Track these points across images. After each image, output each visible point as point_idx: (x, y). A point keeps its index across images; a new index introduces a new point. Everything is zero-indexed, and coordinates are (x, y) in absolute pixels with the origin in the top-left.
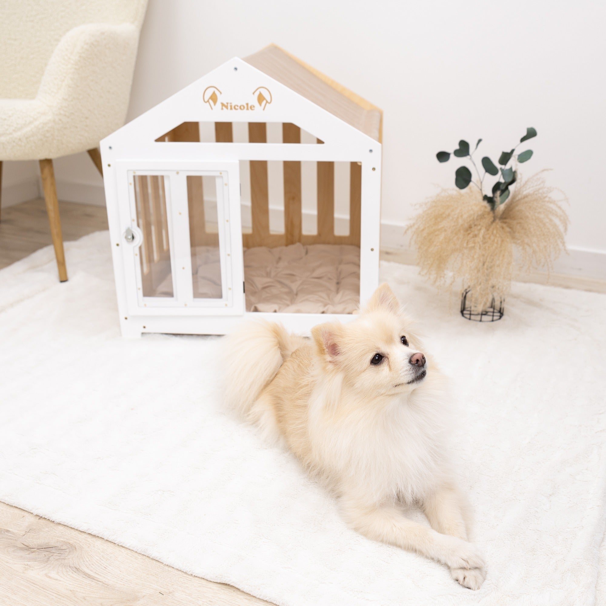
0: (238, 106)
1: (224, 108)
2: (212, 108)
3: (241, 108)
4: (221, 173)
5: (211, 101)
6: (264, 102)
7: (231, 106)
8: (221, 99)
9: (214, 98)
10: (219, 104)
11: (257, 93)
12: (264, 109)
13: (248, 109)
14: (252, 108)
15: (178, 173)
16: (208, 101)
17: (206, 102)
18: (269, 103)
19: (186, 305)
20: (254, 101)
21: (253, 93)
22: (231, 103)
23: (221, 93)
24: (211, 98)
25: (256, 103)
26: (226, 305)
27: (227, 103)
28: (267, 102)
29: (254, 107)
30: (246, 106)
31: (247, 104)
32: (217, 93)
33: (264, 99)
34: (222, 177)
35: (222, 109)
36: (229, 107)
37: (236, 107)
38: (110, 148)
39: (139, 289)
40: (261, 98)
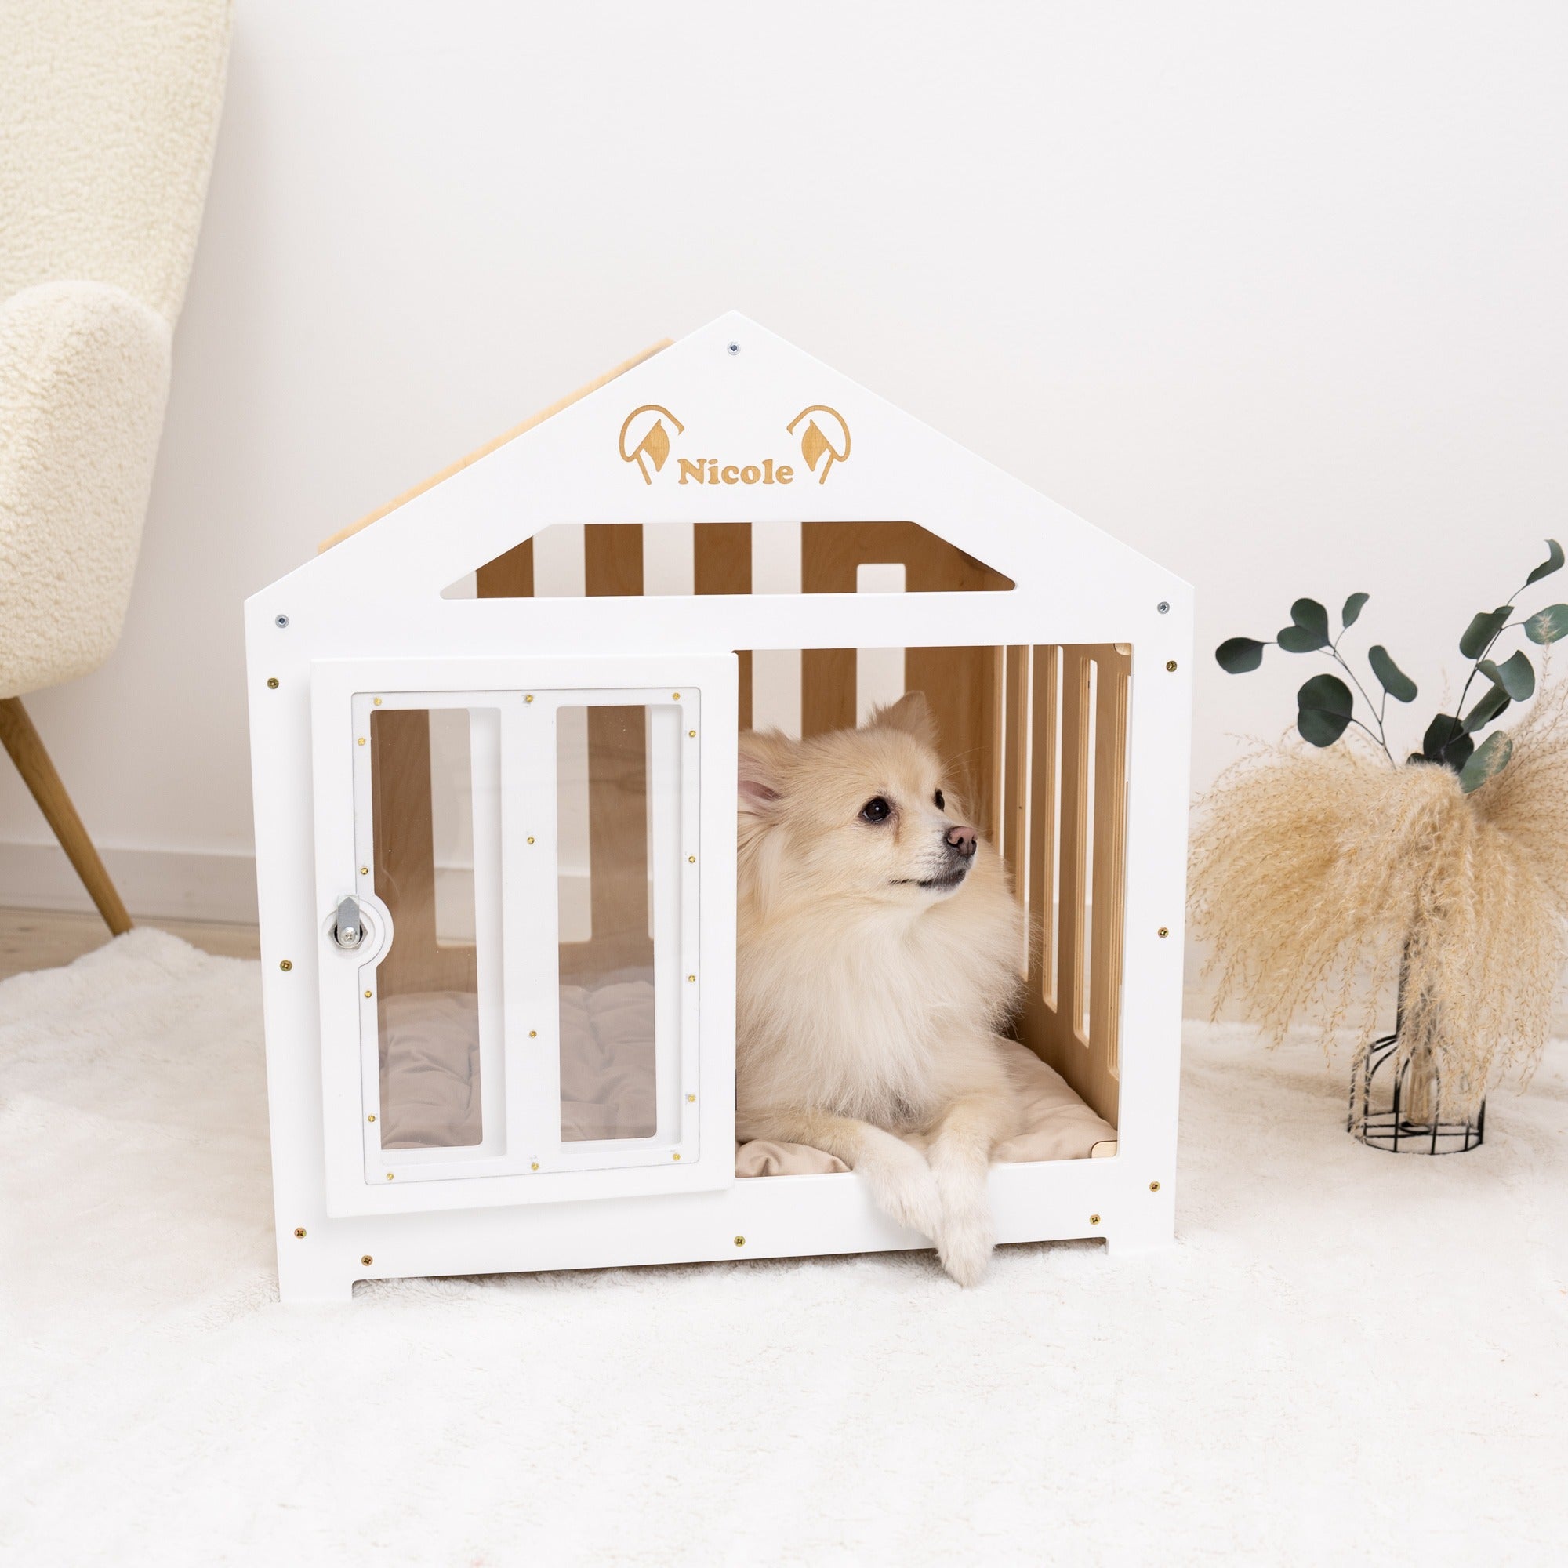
0: (736, 470)
1: (688, 476)
2: (649, 482)
3: (748, 475)
4: (676, 696)
5: (644, 454)
6: (827, 454)
7: (713, 471)
8: (680, 447)
9: (656, 445)
10: (672, 466)
11: (803, 426)
12: (822, 481)
13: (768, 480)
14: (784, 475)
15: (528, 699)
16: (636, 455)
17: (628, 459)
18: (841, 459)
19: (535, 1166)
20: (789, 452)
21: (790, 428)
22: (716, 461)
23: (681, 428)
24: (646, 444)
25: (798, 462)
26: (676, 1157)
27: (701, 461)
28: (834, 455)
29: (790, 471)
30: (762, 469)
31: (768, 463)
32: (667, 425)
33: (827, 445)
34: (678, 710)
35: (683, 481)
36: (707, 476)
37: (731, 474)
38: (282, 620)
39: (372, 1119)
40: (814, 445)
